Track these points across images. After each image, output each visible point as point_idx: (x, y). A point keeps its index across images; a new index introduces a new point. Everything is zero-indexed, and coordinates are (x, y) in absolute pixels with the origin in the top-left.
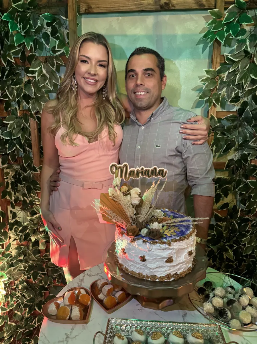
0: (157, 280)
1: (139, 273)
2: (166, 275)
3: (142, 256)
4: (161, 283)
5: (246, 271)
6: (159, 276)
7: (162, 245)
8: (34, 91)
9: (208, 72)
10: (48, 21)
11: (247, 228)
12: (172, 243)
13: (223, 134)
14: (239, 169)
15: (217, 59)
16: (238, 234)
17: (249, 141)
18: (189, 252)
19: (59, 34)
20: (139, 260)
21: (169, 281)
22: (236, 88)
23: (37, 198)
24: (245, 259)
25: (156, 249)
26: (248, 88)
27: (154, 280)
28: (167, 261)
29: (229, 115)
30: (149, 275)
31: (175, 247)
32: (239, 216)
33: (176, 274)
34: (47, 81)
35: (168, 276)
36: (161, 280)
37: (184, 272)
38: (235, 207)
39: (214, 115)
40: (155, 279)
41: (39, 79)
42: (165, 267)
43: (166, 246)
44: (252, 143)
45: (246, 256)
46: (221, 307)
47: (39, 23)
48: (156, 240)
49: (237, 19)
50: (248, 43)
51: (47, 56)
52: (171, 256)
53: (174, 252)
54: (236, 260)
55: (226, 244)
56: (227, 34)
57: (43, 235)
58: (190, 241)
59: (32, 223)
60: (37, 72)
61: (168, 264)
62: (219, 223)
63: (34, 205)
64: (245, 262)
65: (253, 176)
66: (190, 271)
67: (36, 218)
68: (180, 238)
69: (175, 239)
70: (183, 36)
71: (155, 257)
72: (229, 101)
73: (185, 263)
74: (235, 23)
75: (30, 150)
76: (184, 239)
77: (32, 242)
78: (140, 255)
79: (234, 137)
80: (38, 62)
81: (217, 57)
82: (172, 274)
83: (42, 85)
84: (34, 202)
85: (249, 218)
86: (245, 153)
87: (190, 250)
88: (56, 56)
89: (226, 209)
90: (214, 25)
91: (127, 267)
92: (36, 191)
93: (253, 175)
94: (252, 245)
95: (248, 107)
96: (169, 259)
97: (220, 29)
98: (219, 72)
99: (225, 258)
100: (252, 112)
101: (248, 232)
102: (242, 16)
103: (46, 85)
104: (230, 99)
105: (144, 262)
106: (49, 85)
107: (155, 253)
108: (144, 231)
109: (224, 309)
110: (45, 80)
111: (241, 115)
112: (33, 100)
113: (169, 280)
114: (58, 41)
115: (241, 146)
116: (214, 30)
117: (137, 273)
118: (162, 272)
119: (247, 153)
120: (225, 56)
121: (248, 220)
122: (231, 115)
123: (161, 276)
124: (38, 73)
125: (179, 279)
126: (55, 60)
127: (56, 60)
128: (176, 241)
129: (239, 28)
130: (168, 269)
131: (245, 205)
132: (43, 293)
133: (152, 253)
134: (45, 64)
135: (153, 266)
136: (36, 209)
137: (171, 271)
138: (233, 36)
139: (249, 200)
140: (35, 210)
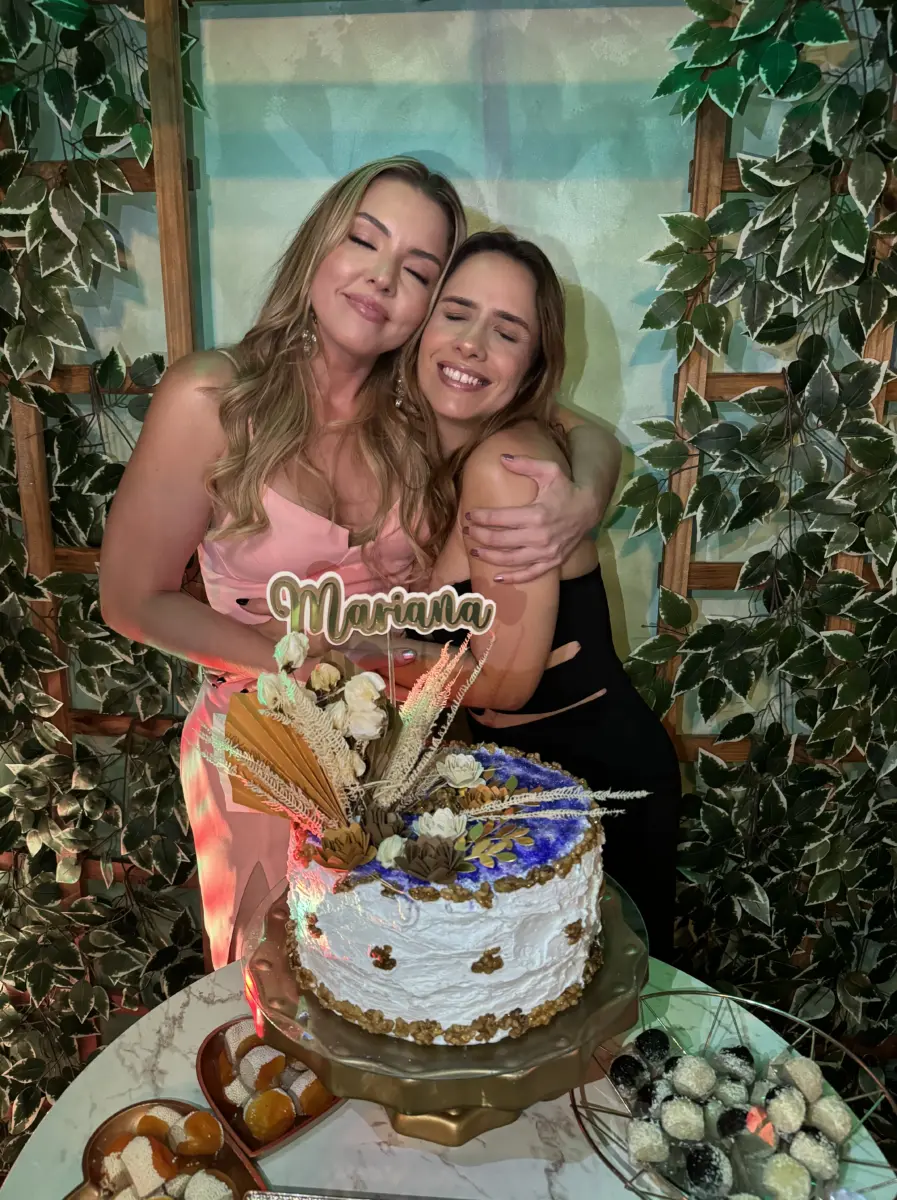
0: (440, 1041)
1: (370, 1014)
2: (474, 1022)
3: (381, 947)
4: (457, 1053)
5: (817, 964)
6: (446, 1026)
7: (455, 906)
8: (19, 294)
9: (675, 224)
10: (65, 26)
11: (822, 809)
12: (498, 894)
13: (732, 461)
14: (792, 590)
15: (708, 176)
16: (788, 828)
17: (828, 487)
18: (570, 927)
19: (108, 77)
20: (367, 963)
21: (487, 1044)
22: (780, 288)
23: (43, 694)
24: (811, 919)
25: (433, 922)
26: (825, 285)
27: (426, 1042)
28: (476, 968)
29: (754, 390)
30: (409, 1021)
31: (507, 912)
32: (790, 762)
33: (516, 1014)
34: (70, 255)
35: (486, 1024)
36: (455, 1041)
37: (551, 1005)
38: (776, 729)
39: (697, 390)
40: (433, 1038)
41: (36, 248)
42: (470, 988)
43: (472, 907)
44: (837, 494)
45: (817, 911)
46: (695, 1142)
47: (33, 31)
48: (433, 885)
49: (786, 25)
50: (826, 121)
51: (66, 162)
52: (495, 946)
53: (506, 930)
54: (777, 925)
55: (745, 866)
56: (746, 81)
57: (68, 830)
58: (575, 883)
59: (29, 787)
60: (29, 221)
61: (483, 978)
62: (719, 791)
63: (34, 721)
64: (812, 931)
65: (843, 615)
66: (574, 1002)
67: (38, 768)
68: (532, 876)
69: (513, 877)
70: (586, 90)
71: (431, 952)
72: (756, 334)
73: (551, 971)
74: (778, 38)
75: (14, 515)
76: (548, 878)
77: (30, 858)
78: (373, 945)
79: (773, 470)
80: (31, 183)
81: (709, 170)
82: (499, 1015)
83: (47, 273)
84: (33, 709)
85: (829, 770)
86: (814, 530)
87: (572, 919)
88: (101, 160)
89: (742, 737)
90: (696, 45)
91: (326, 985)
92: (37, 669)
93: (842, 611)
94: (839, 867)
95: (827, 357)
96: (486, 960)
97: (719, 63)
98: (720, 225)
99: (739, 915)
100: (841, 376)
101: (825, 819)
102: (803, 14)
103: (66, 271)
104: (759, 329)
105: (387, 972)
106: (77, 271)
107: (428, 935)
108: (391, 849)
109: (707, 1149)
110: (62, 252)
111: (798, 389)
112: (15, 329)
113: (487, 1039)
114: (107, 101)
115: (796, 503)
116: (699, 65)
117: (365, 1010)
118: (458, 1010)
119: (819, 531)
120: (740, 163)
121: (824, 777)
122: (763, 388)
123: (453, 1026)
124: (32, 224)
125: (528, 1033)
126: (96, 175)
127: (100, 175)
128: (513, 885)
129: (795, 62)
130: (481, 997)
131: (811, 722)
132: (76, 1043)
133: (415, 937)
134: (61, 192)
135: (420, 987)
136: (40, 735)
137: (493, 1004)
138: (771, 90)
139: (827, 707)
140: (38, 738)
